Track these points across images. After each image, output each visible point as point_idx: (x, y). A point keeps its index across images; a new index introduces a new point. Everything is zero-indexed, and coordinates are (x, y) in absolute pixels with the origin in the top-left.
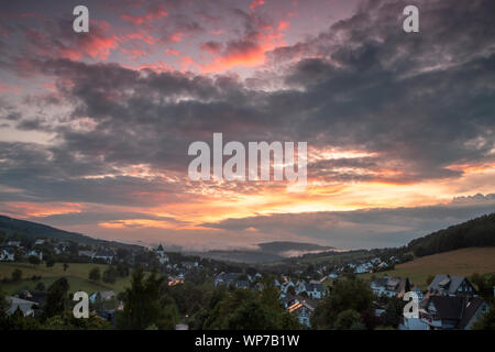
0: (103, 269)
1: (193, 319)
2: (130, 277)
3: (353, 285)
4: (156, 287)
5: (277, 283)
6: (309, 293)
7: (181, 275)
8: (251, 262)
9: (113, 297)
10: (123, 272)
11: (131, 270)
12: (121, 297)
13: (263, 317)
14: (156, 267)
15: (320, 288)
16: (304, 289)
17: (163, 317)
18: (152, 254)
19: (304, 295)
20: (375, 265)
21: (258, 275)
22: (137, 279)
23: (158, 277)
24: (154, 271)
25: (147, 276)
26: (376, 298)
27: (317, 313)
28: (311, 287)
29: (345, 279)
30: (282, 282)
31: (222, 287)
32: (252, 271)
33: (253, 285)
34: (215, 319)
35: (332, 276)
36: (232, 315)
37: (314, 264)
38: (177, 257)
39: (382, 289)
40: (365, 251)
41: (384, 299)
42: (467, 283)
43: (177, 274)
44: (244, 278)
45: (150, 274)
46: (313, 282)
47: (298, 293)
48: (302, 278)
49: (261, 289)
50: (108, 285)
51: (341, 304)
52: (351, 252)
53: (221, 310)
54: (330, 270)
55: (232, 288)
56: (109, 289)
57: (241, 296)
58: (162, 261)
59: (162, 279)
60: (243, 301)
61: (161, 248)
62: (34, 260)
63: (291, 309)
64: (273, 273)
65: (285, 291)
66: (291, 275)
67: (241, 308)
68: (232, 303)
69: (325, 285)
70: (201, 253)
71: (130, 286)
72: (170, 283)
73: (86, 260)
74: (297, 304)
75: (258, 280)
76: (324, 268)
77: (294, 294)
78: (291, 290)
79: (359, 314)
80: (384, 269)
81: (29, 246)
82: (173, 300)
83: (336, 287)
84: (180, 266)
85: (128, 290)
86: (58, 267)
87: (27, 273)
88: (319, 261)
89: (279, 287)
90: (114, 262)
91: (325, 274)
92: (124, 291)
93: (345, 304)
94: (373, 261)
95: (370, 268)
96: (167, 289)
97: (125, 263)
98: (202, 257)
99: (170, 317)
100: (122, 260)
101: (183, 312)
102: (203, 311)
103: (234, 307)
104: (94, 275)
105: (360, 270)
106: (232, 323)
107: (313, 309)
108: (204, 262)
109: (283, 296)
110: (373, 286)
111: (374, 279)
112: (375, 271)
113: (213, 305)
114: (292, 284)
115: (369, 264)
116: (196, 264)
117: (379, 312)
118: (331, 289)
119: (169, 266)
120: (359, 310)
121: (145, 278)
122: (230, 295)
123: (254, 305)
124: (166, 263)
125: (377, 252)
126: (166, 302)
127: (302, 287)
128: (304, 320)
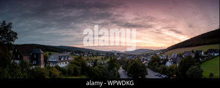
0: (104, 57)
4: (115, 60)
8: (134, 54)
10: (108, 58)
12: (108, 62)
18: (113, 53)
19: (146, 60)
22: (111, 59)
27: (149, 63)
31: (129, 59)
32: (135, 56)
36: (132, 65)
38: (119, 54)
41: (163, 59)
42: (178, 55)
53: (129, 64)
55: (131, 59)
57: (133, 61)
62: (90, 56)
73: (100, 55)
74: (145, 62)
78: (143, 59)
81: (89, 53)
82: (119, 62)
86: (95, 57)
87: (89, 59)
93: (155, 61)
96: (117, 60)
101: (121, 65)
102: (125, 64)
104: (102, 58)
106: (132, 66)
113: (127, 63)
126: (117, 63)
127: (146, 58)
128: (146, 65)
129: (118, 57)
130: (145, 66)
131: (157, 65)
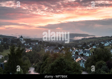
1: (36, 65)
2: (9, 49)
3: (103, 51)
4: (21, 53)
5: (71, 50)
6: (84, 54)
7: (31, 48)
9: (2, 58)
10: (6, 47)
11: (9, 46)
13: (65, 64)
14: (20, 45)
15: (89, 52)
16: (82, 53)
17: (24, 65)
18: (18, 40)
19: (82, 55)
21: (63, 47)
22: (12, 50)
23: (21, 49)
24: (19, 46)
27: (88, 62)
28: (85, 52)
29: (100, 48)
30: (73, 50)
31: (48, 52)
32: (60, 46)
33: (60, 51)
34: (45, 65)
35: (94, 47)
36: (53, 64)
37: (86, 42)
40: (109, 37)
44: (57, 49)
45: (18, 48)
46: (86, 50)
47: (79, 54)
48: (81, 48)
49: (64, 53)
51: (98, 58)
52: (102, 37)
53: (48, 61)
54: (93, 45)
55: (52, 52)
56: (1, 54)
57: (56, 55)
58: (23, 42)
59: (23, 50)
60: (57, 58)
61: (22, 37)
63: (77, 60)
64: (69, 46)
65: (74, 54)
66: (77, 47)
67: (56, 61)
68: (52, 59)
69: (91, 51)
70: (39, 39)
71: (9, 53)
72: (26, 51)
74: (79, 59)
75: (63, 49)
76: (91, 44)
77: (78, 54)
79: (105, 63)
82: (28, 58)
83: (95, 52)
84: (30, 44)
85: (9, 54)
88: (89, 41)
89: (72, 52)
90: (2, 44)
91: (91, 46)
92: (7, 55)
93: (99, 58)
95: (110, 44)
96: (25, 54)
97: (6, 44)
98: (39, 40)
99: (27, 65)
100: (5, 43)
101: (32, 62)
102: (40, 62)
105: (106, 45)
107: (85, 60)
108: (40, 42)
109: (73, 55)
113: (44, 60)
114: (77, 51)
116: (37, 43)
118: (93, 53)
119: (25, 44)
120: (105, 60)
121: (16, 50)
122: (51, 55)
123: (61, 59)
124: (24, 43)
126: (25, 59)
127: (81, 52)
128: (82, 65)
129: (28, 47)
130: (79, 66)
131: (105, 67)
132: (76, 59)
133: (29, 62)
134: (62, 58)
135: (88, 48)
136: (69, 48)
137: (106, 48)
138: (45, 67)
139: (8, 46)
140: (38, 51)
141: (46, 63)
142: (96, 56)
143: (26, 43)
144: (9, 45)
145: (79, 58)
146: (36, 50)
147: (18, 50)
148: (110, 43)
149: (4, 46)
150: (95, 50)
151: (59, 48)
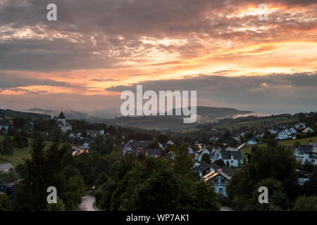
1: (100, 190)
2: (29, 148)
3: (273, 152)
5: (191, 151)
6: (225, 161)
7: (86, 145)
9: (11, 170)
11: (30, 140)
13: (176, 187)
14: (58, 137)
16: (220, 157)
17: (68, 189)
20: (299, 130)
21: (169, 142)
23: (60, 146)
25: (48, 145)
26: (299, 166)
28: (228, 155)
29: (265, 145)
30: (196, 149)
33: (164, 153)
34: (124, 190)
35: (251, 142)
37: (230, 129)
39: (306, 157)
40: (288, 116)
43: (82, 143)
44: (154, 146)
45: (51, 144)
46: (229, 149)
47: (213, 161)
48: (218, 145)
49: (173, 158)
50: (5, 157)
51: (260, 172)
52: (272, 117)
54: (249, 137)
56: (6, 161)
58: (64, 129)
59: (65, 149)
60: (154, 170)
61: (62, 115)
63: (206, 178)
64: (186, 140)
65: (200, 160)
66: (205, 142)
67: (152, 178)
68: (141, 173)
69: (243, 153)
70: (107, 120)
71: (30, 157)
72: (74, 153)
75: (170, 148)
76: (243, 134)
77: (209, 162)
79: (279, 183)
80: (309, 135)
83: (255, 155)
84: (84, 135)
85: (28, 161)
88: (237, 127)
89: (193, 155)
90: (11, 133)
92: (24, 162)
94: (297, 126)
95: (293, 135)
97: (22, 133)
98: (109, 125)
99: (74, 189)
100: (19, 131)
103: (144, 176)
105: (282, 136)
107: (229, 178)
108: (110, 130)
109: (197, 164)
110: (296, 154)
111: (297, 145)
112: (299, 137)
114: (207, 151)
115: (292, 129)
116: (102, 132)
117: (302, 181)
118: (249, 157)
119: (72, 135)
120: (279, 178)
121: (46, 149)
122: (140, 164)
123: (165, 174)
124: (69, 132)
125: (301, 117)
132: (204, 173)
133: (82, 181)
134: (167, 170)
135: (235, 144)
136: (187, 146)
137: (282, 144)
138: (123, 195)
139: (26, 140)
140: (104, 152)
141: (126, 183)
142: (256, 165)
143: (74, 131)
144: (29, 136)
145: (212, 171)
146: (98, 150)
147: (53, 149)
148: (293, 131)
149: (17, 139)
150: (254, 149)
151: (161, 145)
